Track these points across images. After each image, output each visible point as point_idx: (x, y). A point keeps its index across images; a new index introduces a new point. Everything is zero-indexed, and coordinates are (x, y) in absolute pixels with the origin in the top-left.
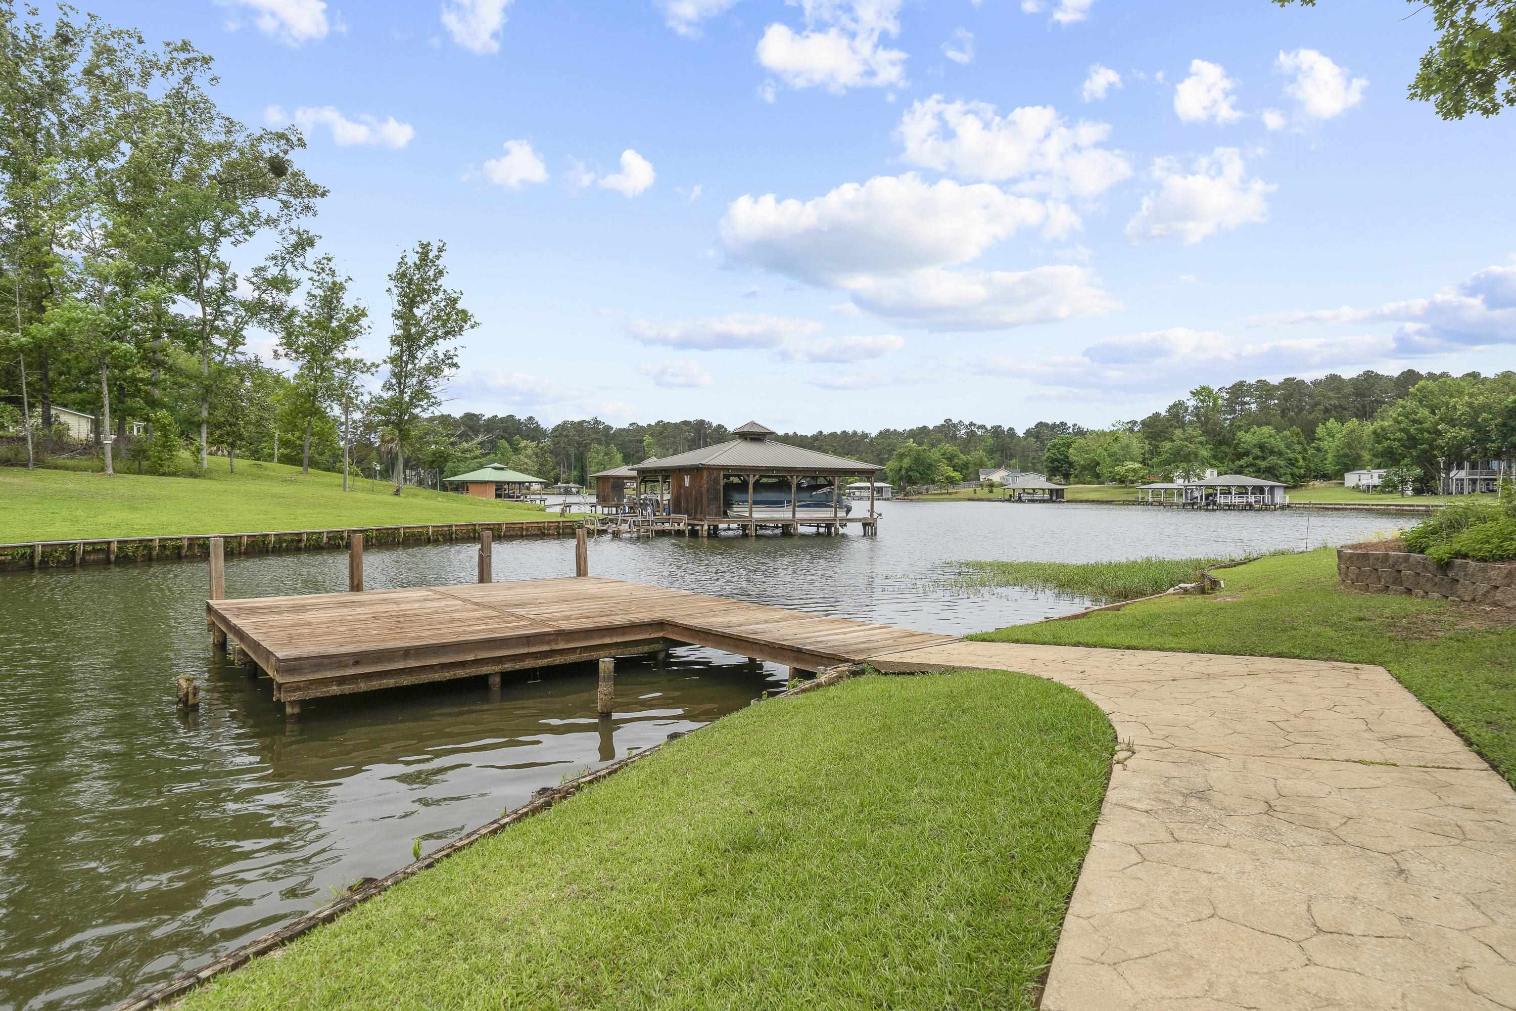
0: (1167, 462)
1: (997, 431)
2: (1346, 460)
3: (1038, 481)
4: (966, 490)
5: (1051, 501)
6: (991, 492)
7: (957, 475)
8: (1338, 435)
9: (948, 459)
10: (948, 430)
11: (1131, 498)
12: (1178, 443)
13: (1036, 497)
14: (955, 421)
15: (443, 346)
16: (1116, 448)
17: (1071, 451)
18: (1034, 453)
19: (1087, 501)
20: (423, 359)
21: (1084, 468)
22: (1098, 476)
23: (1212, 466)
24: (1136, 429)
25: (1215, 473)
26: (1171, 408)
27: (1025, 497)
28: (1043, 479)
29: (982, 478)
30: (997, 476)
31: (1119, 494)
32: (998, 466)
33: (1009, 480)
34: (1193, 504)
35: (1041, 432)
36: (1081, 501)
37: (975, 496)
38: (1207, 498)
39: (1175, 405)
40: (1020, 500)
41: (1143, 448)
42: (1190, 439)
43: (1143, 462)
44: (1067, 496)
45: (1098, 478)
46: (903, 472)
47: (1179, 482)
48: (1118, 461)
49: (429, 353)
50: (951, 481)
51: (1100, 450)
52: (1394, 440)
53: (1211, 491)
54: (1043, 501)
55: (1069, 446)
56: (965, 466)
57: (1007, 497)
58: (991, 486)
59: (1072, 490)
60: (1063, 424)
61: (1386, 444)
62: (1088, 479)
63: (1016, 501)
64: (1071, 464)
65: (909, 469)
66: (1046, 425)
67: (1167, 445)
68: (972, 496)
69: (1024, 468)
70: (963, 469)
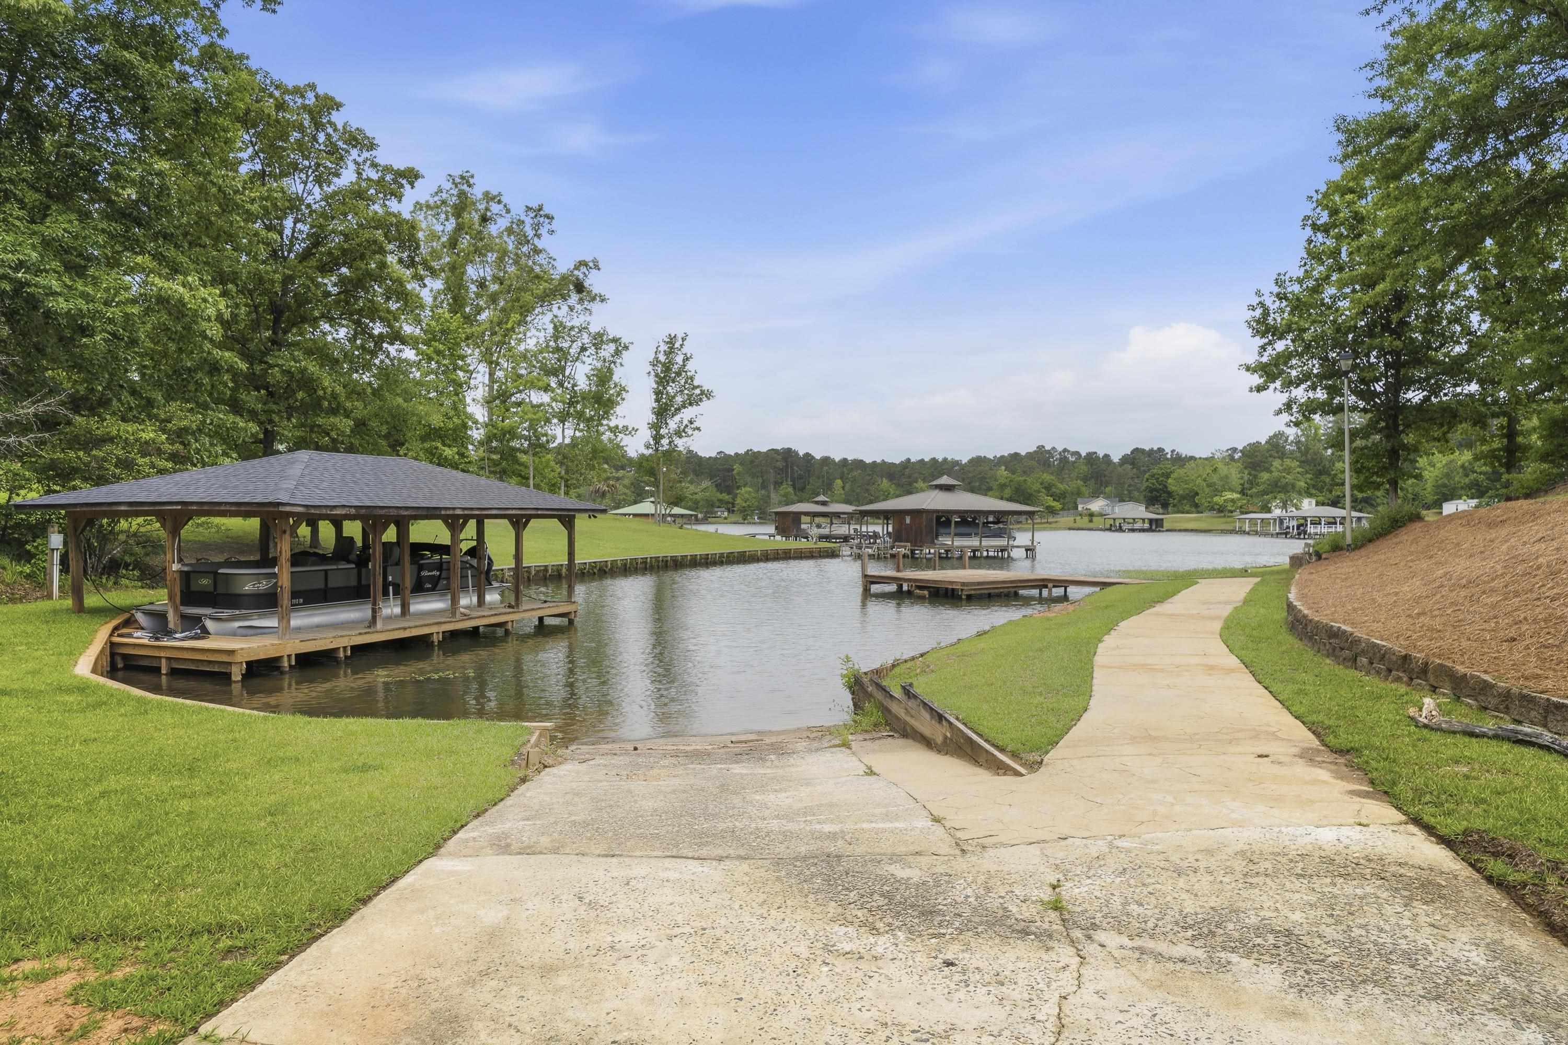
0: (1265, 493)
1: (1091, 458)
2: (1445, 490)
3: (1138, 511)
4: (1066, 519)
5: (1150, 530)
6: (1091, 521)
7: (1057, 505)
8: (1438, 465)
9: (1046, 488)
10: (1041, 457)
11: (1230, 527)
12: (1276, 474)
13: (1137, 526)
14: (1048, 448)
15: (687, 414)
16: (1215, 478)
17: (1170, 481)
18: (1130, 481)
19: (1186, 530)
20: (673, 424)
21: (1183, 497)
22: (1197, 506)
23: (1310, 495)
24: (1237, 456)
25: (1314, 502)
26: (1271, 438)
27: (1125, 526)
28: (1142, 508)
29: (1080, 508)
30: (1096, 505)
31: (1219, 523)
32: (1095, 495)
33: (1108, 510)
34: (1286, 534)
35: (1136, 458)
36: (1180, 531)
37: (1076, 525)
38: (1298, 528)
39: (1275, 435)
40: (1120, 529)
41: (1242, 478)
42: (1288, 470)
43: (1243, 492)
44: (1166, 525)
45: (1197, 508)
47: (1277, 512)
48: (1217, 492)
49: (677, 418)
50: (1052, 511)
51: (1199, 481)
52: (1481, 473)
53: (1302, 521)
54: (1143, 530)
55: (1168, 476)
56: (1063, 495)
57: (1108, 526)
58: (1091, 515)
59: (1170, 519)
60: (1161, 450)
61: (1473, 476)
62: (1187, 508)
63: (1116, 531)
64: (1170, 494)
66: (1143, 451)
67: (1265, 476)
68: (1072, 525)
69: (1122, 497)
70: (1062, 498)
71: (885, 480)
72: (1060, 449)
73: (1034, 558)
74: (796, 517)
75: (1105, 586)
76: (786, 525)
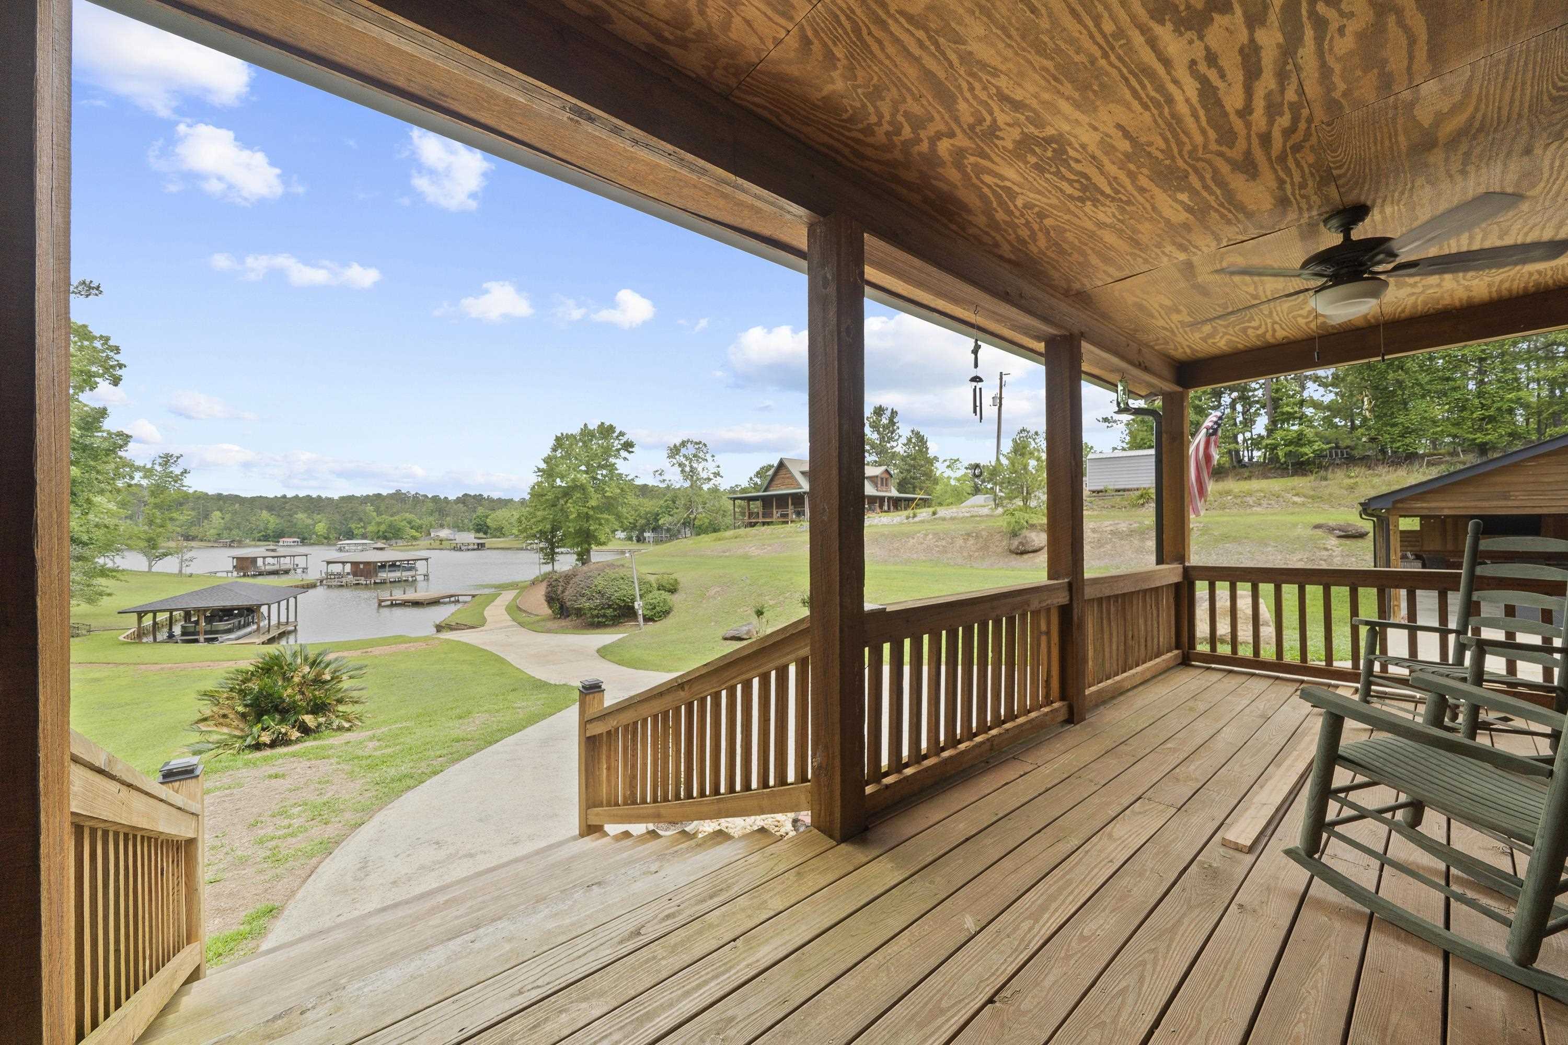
1: (435, 499)
3: (470, 537)
5: (478, 549)
6: (441, 544)
7: (417, 534)
9: (408, 522)
10: (398, 497)
11: (520, 547)
13: (470, 547)
14: (404, 491)
16: (512, 520)
17: (488, 519)
19: (498, 549)
21: (496, 529)
27: (463, 548)
28: (472, 536)
29: (433, 535)
30: (444, 533)
31: (516, 544)
32: (441, 526)
33: (451, 537)
35: (466, 500)
36: (495, 549)
37: (431, 547)
40: (460, 550)
44: (487, 546)
45: (502, 535)
46: (381, 533)
48: (514, 526)
50: (414, 538)
51: (504, 519)
54: (474, 550)
55: (487, 517)
56: (420, 527)
57: (452, 547)
58: (440, 540)
59: (489, 542)
62: (498, 535)
63: (458, 550)
64: (488, 527)
65: (385, 531)
68: (429, 547)
69: (459, 527)
70: (418, 528)
71: (264, 512)
72: (413, 493)
73: (428, 580)
74: (254, 560)
75: (474, 596)
76: (244, 565)
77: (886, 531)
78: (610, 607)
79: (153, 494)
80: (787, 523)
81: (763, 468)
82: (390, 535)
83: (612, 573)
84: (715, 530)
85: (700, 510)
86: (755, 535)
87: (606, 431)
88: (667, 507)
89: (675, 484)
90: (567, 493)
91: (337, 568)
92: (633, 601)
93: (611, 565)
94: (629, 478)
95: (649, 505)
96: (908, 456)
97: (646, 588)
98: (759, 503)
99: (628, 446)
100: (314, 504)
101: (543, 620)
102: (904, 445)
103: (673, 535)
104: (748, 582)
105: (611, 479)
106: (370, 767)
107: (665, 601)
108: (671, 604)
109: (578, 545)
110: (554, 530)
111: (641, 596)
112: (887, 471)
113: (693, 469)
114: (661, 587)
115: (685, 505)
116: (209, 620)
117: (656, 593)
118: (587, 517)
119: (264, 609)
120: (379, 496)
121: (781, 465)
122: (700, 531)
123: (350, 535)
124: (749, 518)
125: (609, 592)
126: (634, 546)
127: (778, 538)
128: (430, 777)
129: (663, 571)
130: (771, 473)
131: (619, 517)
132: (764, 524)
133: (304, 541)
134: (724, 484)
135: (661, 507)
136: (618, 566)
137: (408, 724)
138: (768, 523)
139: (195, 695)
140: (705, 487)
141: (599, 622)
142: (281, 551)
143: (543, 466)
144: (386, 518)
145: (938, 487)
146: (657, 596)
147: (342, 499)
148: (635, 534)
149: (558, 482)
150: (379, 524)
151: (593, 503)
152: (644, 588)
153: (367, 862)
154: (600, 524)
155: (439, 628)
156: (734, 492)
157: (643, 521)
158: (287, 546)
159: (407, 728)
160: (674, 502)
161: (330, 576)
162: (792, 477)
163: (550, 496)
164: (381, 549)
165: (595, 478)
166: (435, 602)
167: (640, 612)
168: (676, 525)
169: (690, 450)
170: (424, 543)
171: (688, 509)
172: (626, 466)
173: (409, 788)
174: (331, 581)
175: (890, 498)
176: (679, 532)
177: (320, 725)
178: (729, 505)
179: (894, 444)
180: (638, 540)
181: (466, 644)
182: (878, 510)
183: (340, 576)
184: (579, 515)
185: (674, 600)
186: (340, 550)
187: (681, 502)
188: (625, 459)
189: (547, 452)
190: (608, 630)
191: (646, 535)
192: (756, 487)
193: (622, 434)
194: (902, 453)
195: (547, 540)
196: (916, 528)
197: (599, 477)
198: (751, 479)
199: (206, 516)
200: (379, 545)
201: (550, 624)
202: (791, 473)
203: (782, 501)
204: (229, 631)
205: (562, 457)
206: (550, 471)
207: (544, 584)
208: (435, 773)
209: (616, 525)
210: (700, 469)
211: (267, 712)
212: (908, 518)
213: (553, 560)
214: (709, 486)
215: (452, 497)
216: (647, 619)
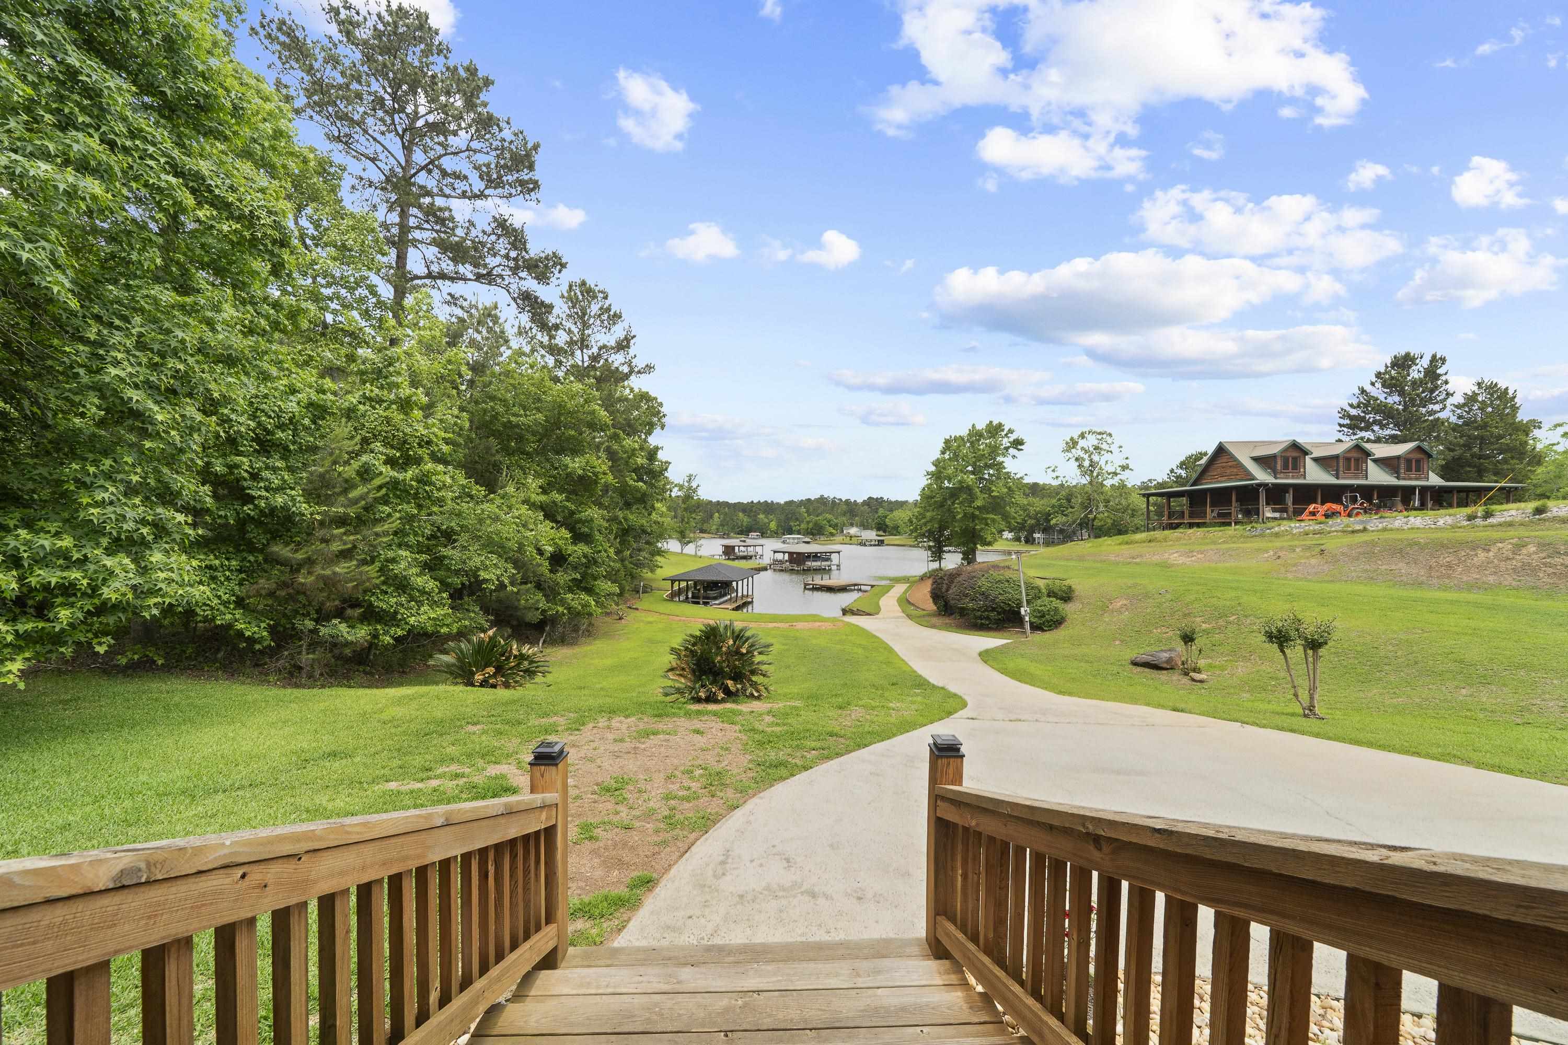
1: (847, 502)
3: (871, 535)
5: (878, 545)
6: (852, 540)
7: (833, 530)
9: (826, 520)
10: (822, 500)
11: (913, 544)
13: (872, 543)
14: (826, 496)
17: (886, 516)
18: (867, 516)
19: (894, 545)
21: (893, 528)
27: (867, 544)
28: (874, 533)
29: (845, 531)
30: (853, 531)
32: (851, 524)
33: (858, 533)
35: (870, 503)
40: (865, 545)
44: (886, 543)
45: (899, 532)
46: (809, 530)
51: (900, 519)
54: (875, 545)
56: (836, 525)
57: (859, 543)
58: (851, 536)
59: (888, 539)
60: (882, 497)
62: (895, 533)
64: (886, 526)
65: (812, 529)
66: (872, 498)
68: (842, 542)
69: (865, 526)
70: (835, 526)
72: (833, 497)
74: (733, 547)
75: (872, 586)
76: (729, 551)
77: (1421, 538)
78: (993, 609)
79: (684, 502)
80: (1229, 524)
81: (1190, 457)
82: (815, 532)
83: (995, 574)
84: (1120, 532)
85: (1102, 509)
86: (1178, 539)
87: (995, 430)
88: (1061, 506)
89: (1070, 480)
90: (954, 494)
91: (779, 556)
92: (1019, 606)
93: (995, 567)
94: (1018, 476)
95: (1039, 504)
96: (1466, 424)
97: (1034, 594)
98: (1184, 500)
99: (1018, 443)
100: (769, 508)
101: (929, 615)
102: (1458, 406)
103: (1066, 536)
104: (1168, 596)
105: (998, 478)
106: (761, 744)
107: (1056, 609)
108: (1063, 614)
109: (964, 544)
110: (942, 529)
111: (1028, 602)
112: (1419, 449)
113: (1093, 464)
114: (1051, 594)
115: (1082, 504)
116: (705, 589)
117: (1046, 600)
118: (974, 517)
119: (734, 584)
120: (809, 500)
121: (1221, 450)
122: (1099, 532)
123: (791, 532)
124: (1169, 518)
125: (993, 594)
126: (1022, 547)
127: (1214, 543)
128: (800, 771)
129: (1054, 575)
130: (1203, 461)
131: (1006, 517)
132: (1191, 525)
133: (763, 535)
134: (1133, 479)
135: (1053, 506)
136: (1004, 568)
137: (798, 703)
138: (1198, 525)
139: (668, 649)
140: (1108, 483)
141: (982, 624)
142: (749, 542)
143: (933, 469)
144: (815, 518)
145: (1540, 470)
146: (1047, 603)
147: (786, 503)
148: (1023, 535)
149: (946, 484)
150: (808, 522)
151: (979, 503)
152: (1032, 593)
153: (728, 857)
154: (987, 524)
155: (845, 612)
156: (1147, 488)
157: (1033, 522)
158: (753, 539)
159: (796, 708)
160: (1069, 501)
161: (776, 562)
162: (1239, 465)
163: (938, 498)
164: (808, 543)
165: (982, 479)
166: (843, 589)
167: (1027, 619)
168: (1070, 525)
169: (1091, 441)
170: (839, 538)
171: (1086, 508)
172: (1014, 465)
173: (782, 779)
174: (777, 566)
175: (1423, 490)
176: (1074, 533)
177: (738, 690)
178: (1141, 503)
179: (1437, 407)
180: (1027, 541)
181: (863, 630)
182: (1400, 507)
183: (781, 562)
184: (965, 515)
185: (1068, 609)
186: (784, 542)
187: (1077, 501)
188: (1014, 457)
189: (937, 455)
190: (991, 634)
191: (1036, 535)
192: (1179, 480)
193: (1011, 431)
194: (1453, 419)
195: (935, 540)
196: (1495, 534)
197: (986, 476)
198: (1172, 471)
199: (711, 517)
200: (807, 539)
201: (935, 620)
202: (1236, 460)
203: (1221, 497)
204: (715, 598)
205: (950, 459)
206: (938, 475)
207: (930, 582)
208: (806, 768)
209: (1003, 525)
210: (1102, 463)
211: (705, 673)
212: (1471, 518)
213: (940, 558)
214: (1115, 481)
215: (860, 501)
216: (1035, 628)
